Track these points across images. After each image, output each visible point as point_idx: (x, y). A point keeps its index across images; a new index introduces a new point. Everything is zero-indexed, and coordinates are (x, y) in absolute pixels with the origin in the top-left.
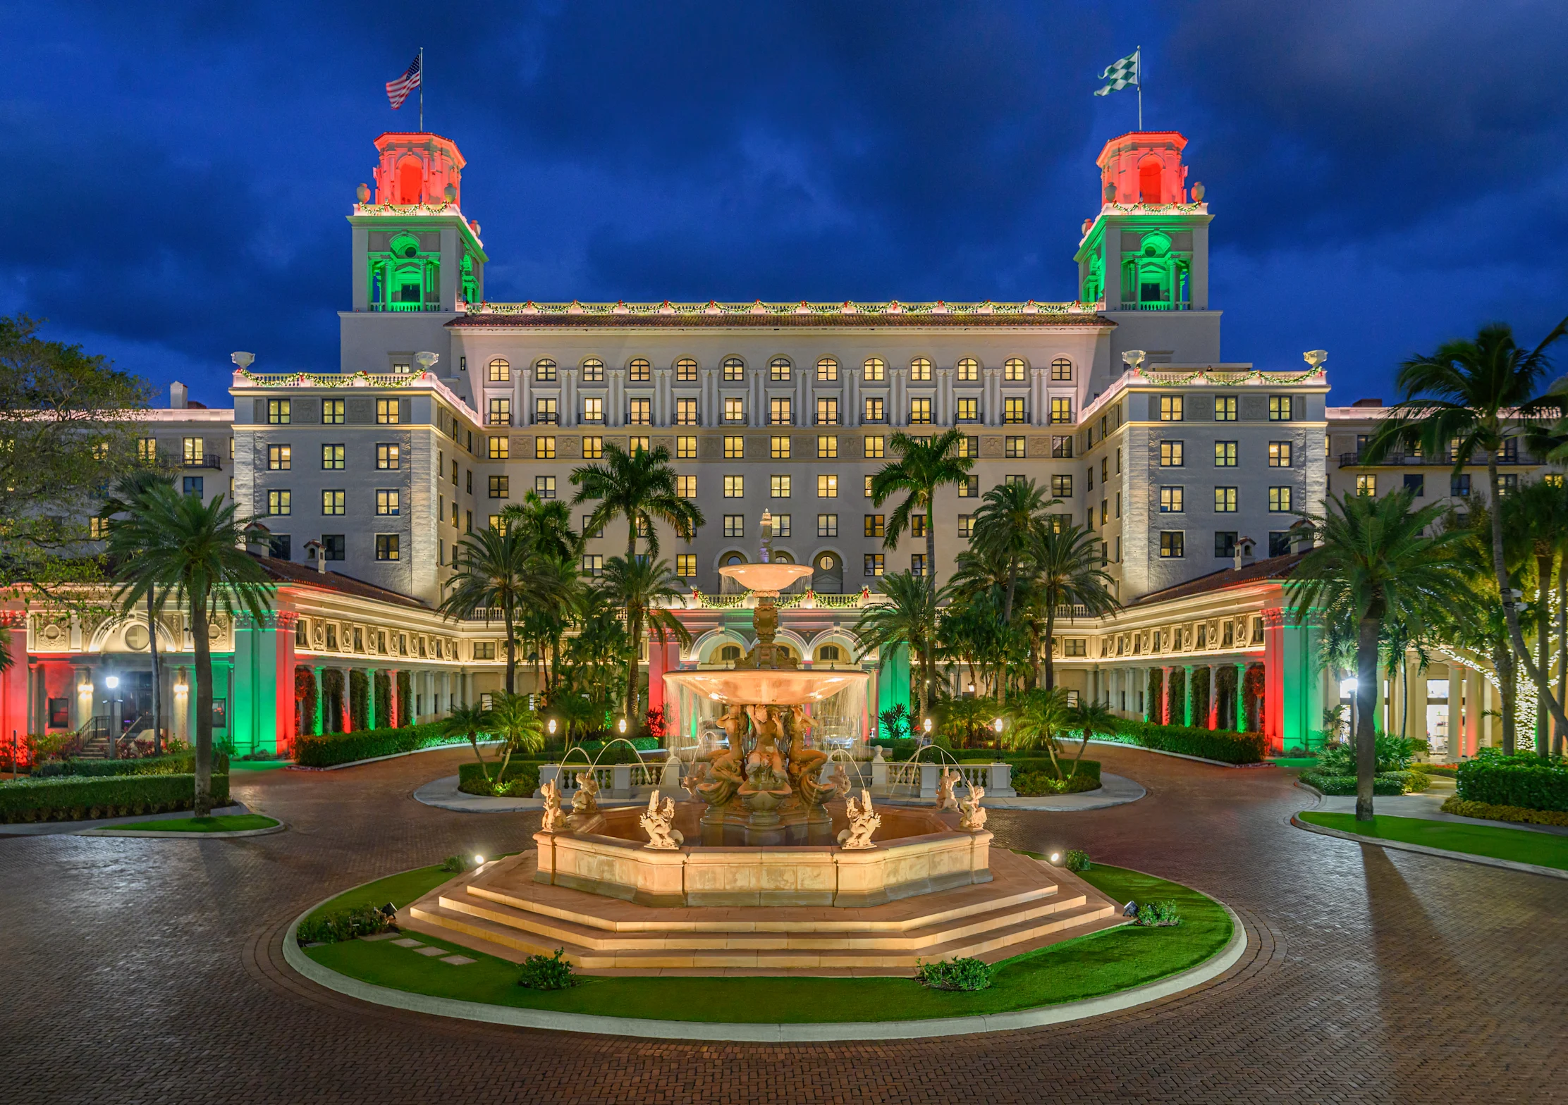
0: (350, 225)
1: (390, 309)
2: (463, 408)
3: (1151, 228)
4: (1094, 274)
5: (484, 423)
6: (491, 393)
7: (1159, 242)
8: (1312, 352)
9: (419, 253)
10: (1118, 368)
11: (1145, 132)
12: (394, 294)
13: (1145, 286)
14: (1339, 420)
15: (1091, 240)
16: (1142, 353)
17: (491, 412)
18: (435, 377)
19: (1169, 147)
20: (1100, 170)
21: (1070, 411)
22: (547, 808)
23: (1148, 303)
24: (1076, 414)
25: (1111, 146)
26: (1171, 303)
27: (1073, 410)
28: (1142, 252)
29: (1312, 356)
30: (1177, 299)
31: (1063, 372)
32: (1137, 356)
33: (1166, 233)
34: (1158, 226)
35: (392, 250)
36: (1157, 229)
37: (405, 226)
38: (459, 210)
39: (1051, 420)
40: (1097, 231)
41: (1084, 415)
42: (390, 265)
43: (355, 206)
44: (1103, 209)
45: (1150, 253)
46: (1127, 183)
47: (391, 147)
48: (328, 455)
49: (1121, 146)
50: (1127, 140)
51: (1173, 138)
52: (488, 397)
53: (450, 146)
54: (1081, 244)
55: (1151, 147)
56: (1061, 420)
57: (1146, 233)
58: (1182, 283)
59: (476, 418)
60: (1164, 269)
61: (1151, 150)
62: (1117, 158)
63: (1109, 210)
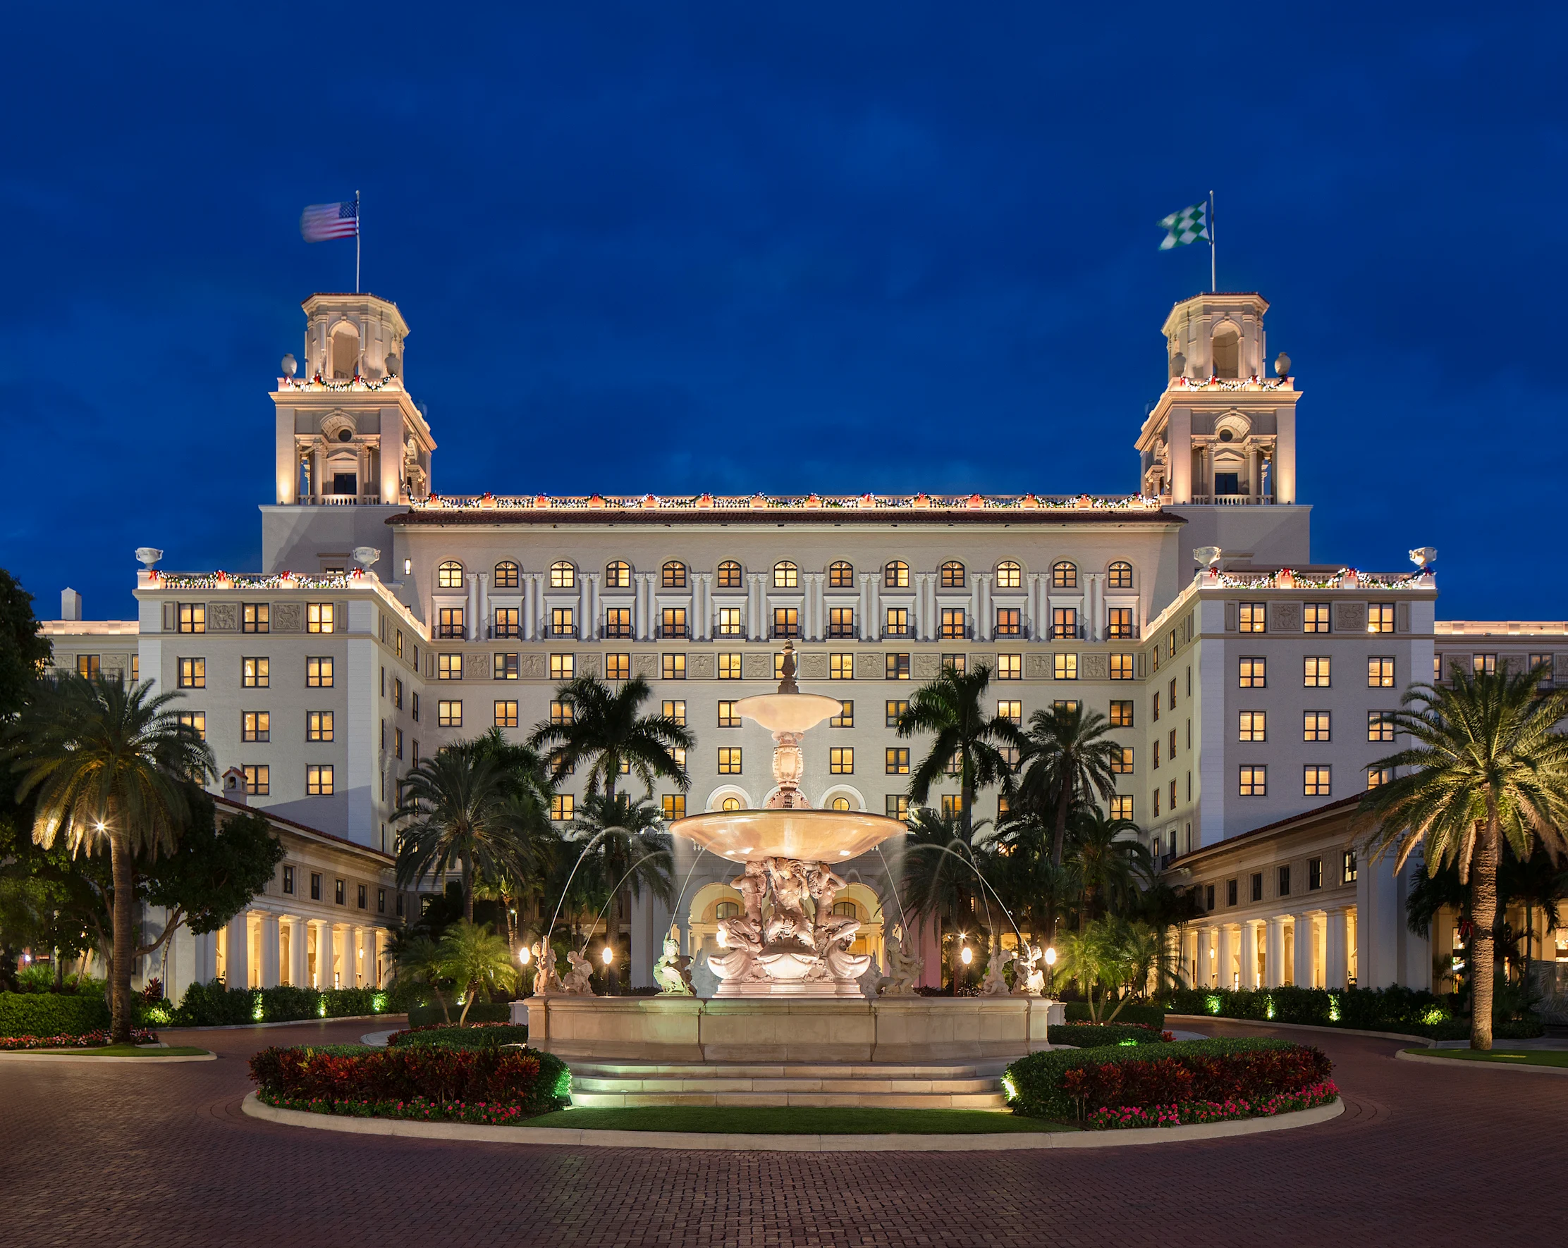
0: (273, 403)
1: (320, 502)
2: (408, 617)
3: (1227, 407)
4: (1159, 463)
5: (433, 637)
6: (441, 601)
7: (1236, 423)
8: (1420, 550)
9: (354, 436)
10: (1188, 570)
11: (1218, 293)
12: (325, 486)
13: (1219, 477)
14: (1451, 636)
15: (1154, 424)
16: (1217, 549)
17: (441, 625)
18: (376, 578)
19: (1247, 310)
20: (1166, 339)
21: (1130, 625)
22: (539, 967)
23: (1224, 497)
24: (1138, 628)
25: (1178, 310)
26: (1252, 495)
27: (1135, 623)
28: (1216, 436)
29: (1419, 554)
30: (1259, 492)
31: (1124, 578)
32: (1212, 554)
33: (1245, 413)
34: (1234, 406)
35: (322, 432)
36: (1234, 408)
37: (338, 405)
38: (402, 385)
39: (1108, 634)
40: (1163, 410)
41: (1148, 632)
42: (320, 450)
43: (280, 380)
44: (1169, 385)
45: (1226, 436)
46: (1198, 357)
47: (321, 310)
48: (250, 671)
49: (1190, 310)
50: (1199, 302)
51: (1253, 300)
52: (438, 606)
53: (392, 309)
54: (1142, 429)
55: (1227, 310)
56: (1120, 635)
57: (1221, 413)
58: (1264, 475)
59: (424, 633)
60: (1242, 456)
61: (1227, 315)
62: (1186, 323)
63: (1177, 388)
